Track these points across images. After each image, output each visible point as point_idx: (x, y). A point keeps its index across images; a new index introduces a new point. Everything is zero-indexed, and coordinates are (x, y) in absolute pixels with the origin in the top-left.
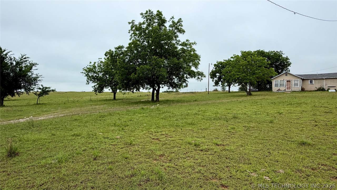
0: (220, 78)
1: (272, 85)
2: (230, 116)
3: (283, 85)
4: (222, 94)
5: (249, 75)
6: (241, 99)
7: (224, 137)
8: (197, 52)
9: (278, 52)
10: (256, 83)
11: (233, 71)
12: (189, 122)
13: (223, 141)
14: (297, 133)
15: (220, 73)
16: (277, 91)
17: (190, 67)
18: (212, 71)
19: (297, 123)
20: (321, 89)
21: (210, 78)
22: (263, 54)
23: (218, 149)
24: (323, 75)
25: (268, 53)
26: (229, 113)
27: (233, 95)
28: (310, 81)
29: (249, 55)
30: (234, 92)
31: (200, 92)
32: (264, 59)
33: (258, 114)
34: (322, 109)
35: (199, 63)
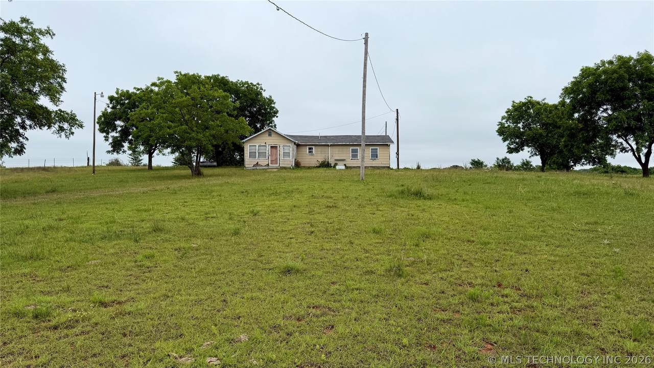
0: (125, 133)
1: (243, 155)
2: (147, 226)
3: (264, 154)
4: (132, 174)
5: (195, 129)
6: (176, 185)
7: (123, 282)
8: (54, 57)
9: (255, 85)
10: (212, 148)
11: (158, 118)
12: (24, 254)
13: (121, 291)
14: (280, 252)
15: (126, 120)
16: (254, 168)
17: (35, 96)
18: (105, 114)
19: (283, 231)
20: (325, 165)
21: (97, 132)
22: (225, 85)
23: (102, 315)
24: (328, 138)
25: (236, 84)
26: (143, 221)
27: (158, 175)
28: (310, 149)
29: (194, 83)
30: (163, 167)
31: (70, 168)
32: (226, 96)
33: (212, 218)
34: (324, 201)
35: (62, 88)
